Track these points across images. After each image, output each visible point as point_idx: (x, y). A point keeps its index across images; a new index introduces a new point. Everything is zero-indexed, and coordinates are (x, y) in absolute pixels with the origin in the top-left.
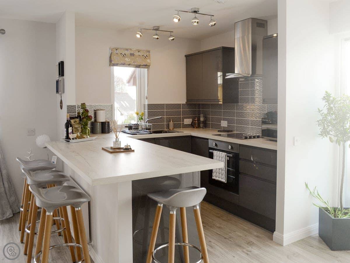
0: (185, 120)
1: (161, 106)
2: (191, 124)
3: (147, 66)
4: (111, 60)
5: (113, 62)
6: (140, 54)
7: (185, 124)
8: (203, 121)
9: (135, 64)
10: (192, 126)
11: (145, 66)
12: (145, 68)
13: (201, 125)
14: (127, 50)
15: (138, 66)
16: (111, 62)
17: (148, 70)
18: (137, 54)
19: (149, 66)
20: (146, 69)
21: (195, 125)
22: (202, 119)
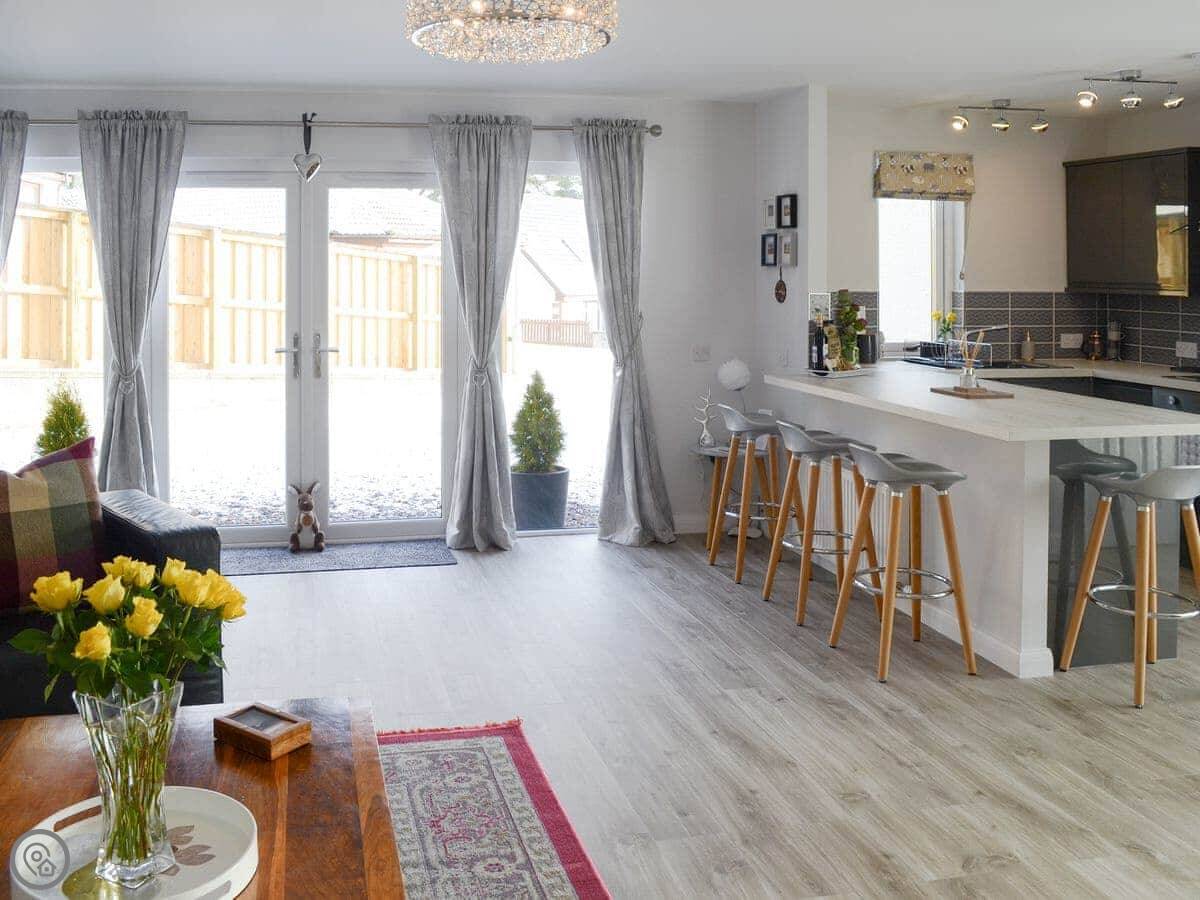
0: (1064, 337)
1: (1000, 298)
2: (1082, 349)
3: (964, 195)
4: (880, 184)
5: (884, 189)
6: (946, 164)
7: (1062, 346)
8: (1116, 342)
9: (938, 190)
10: (1085, 353)
11: (961, 194)
12: (960, 199)
13: (1112, 352)
14: (917, 156)
15: (943, 197)
16: (880, 187)
17: (966, 206)
18: (940, 165)
19: (970, 194)
20: (962, 203)
21: (1093, 350)
22: (1113, 336)
